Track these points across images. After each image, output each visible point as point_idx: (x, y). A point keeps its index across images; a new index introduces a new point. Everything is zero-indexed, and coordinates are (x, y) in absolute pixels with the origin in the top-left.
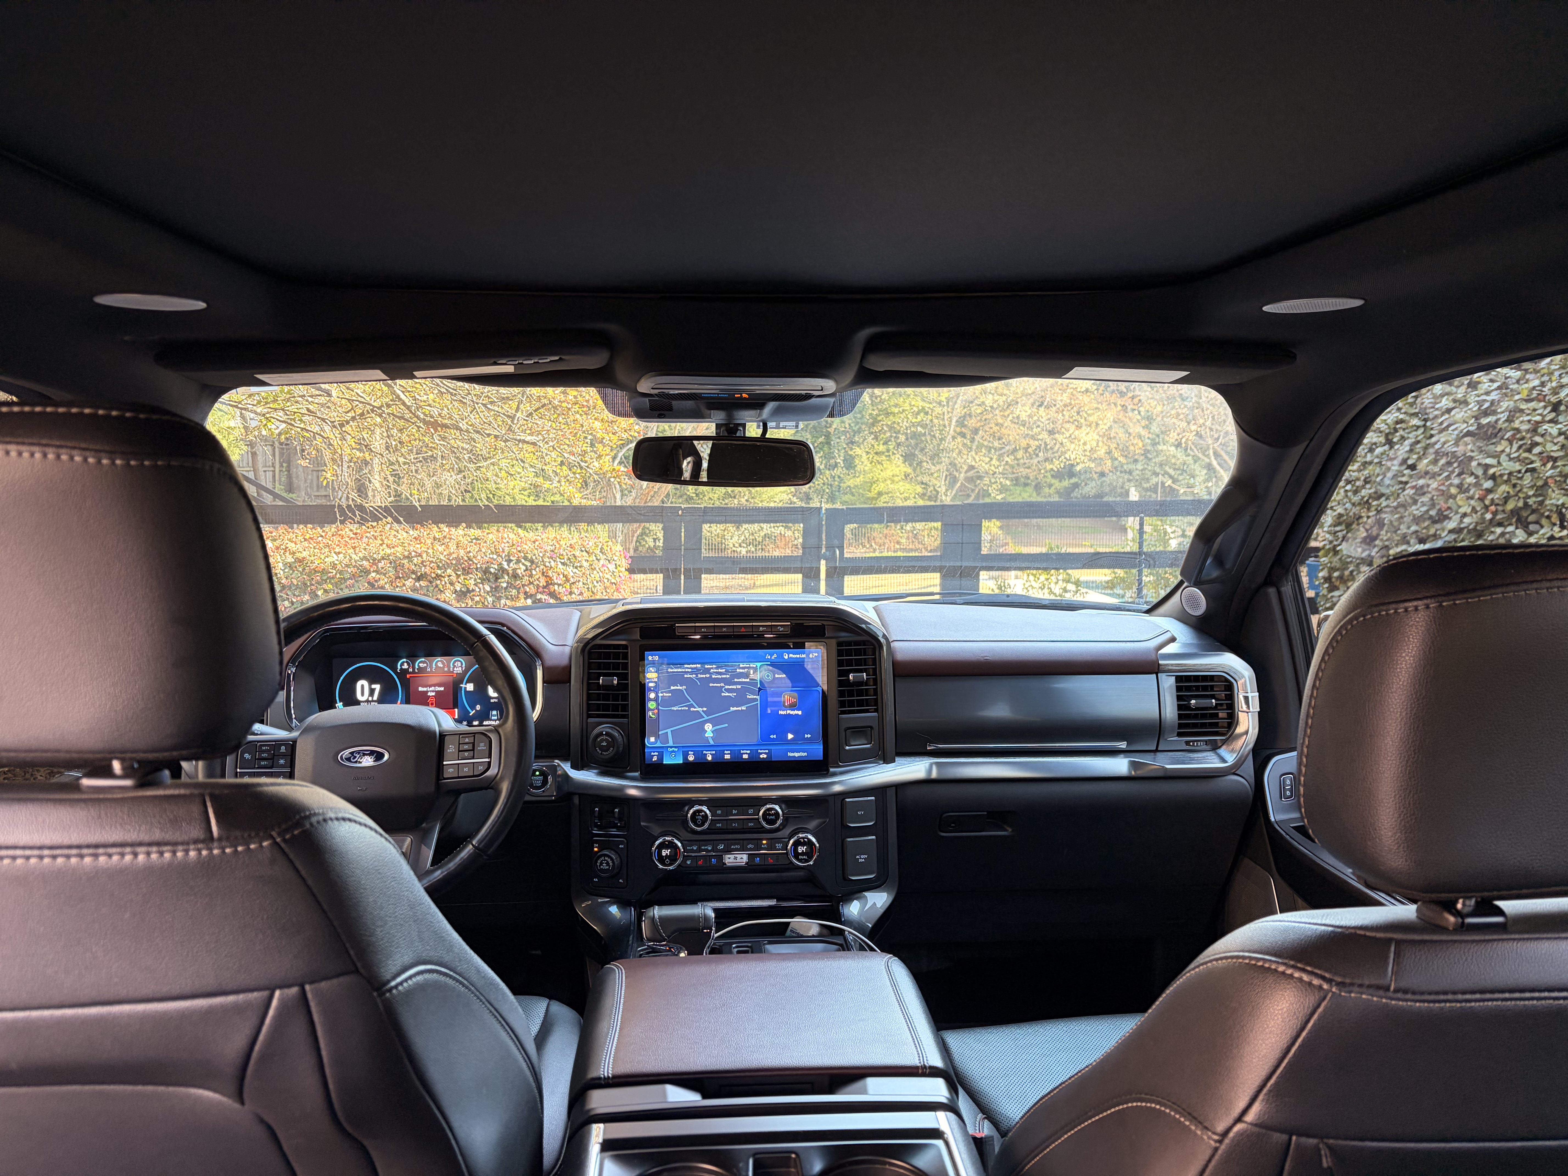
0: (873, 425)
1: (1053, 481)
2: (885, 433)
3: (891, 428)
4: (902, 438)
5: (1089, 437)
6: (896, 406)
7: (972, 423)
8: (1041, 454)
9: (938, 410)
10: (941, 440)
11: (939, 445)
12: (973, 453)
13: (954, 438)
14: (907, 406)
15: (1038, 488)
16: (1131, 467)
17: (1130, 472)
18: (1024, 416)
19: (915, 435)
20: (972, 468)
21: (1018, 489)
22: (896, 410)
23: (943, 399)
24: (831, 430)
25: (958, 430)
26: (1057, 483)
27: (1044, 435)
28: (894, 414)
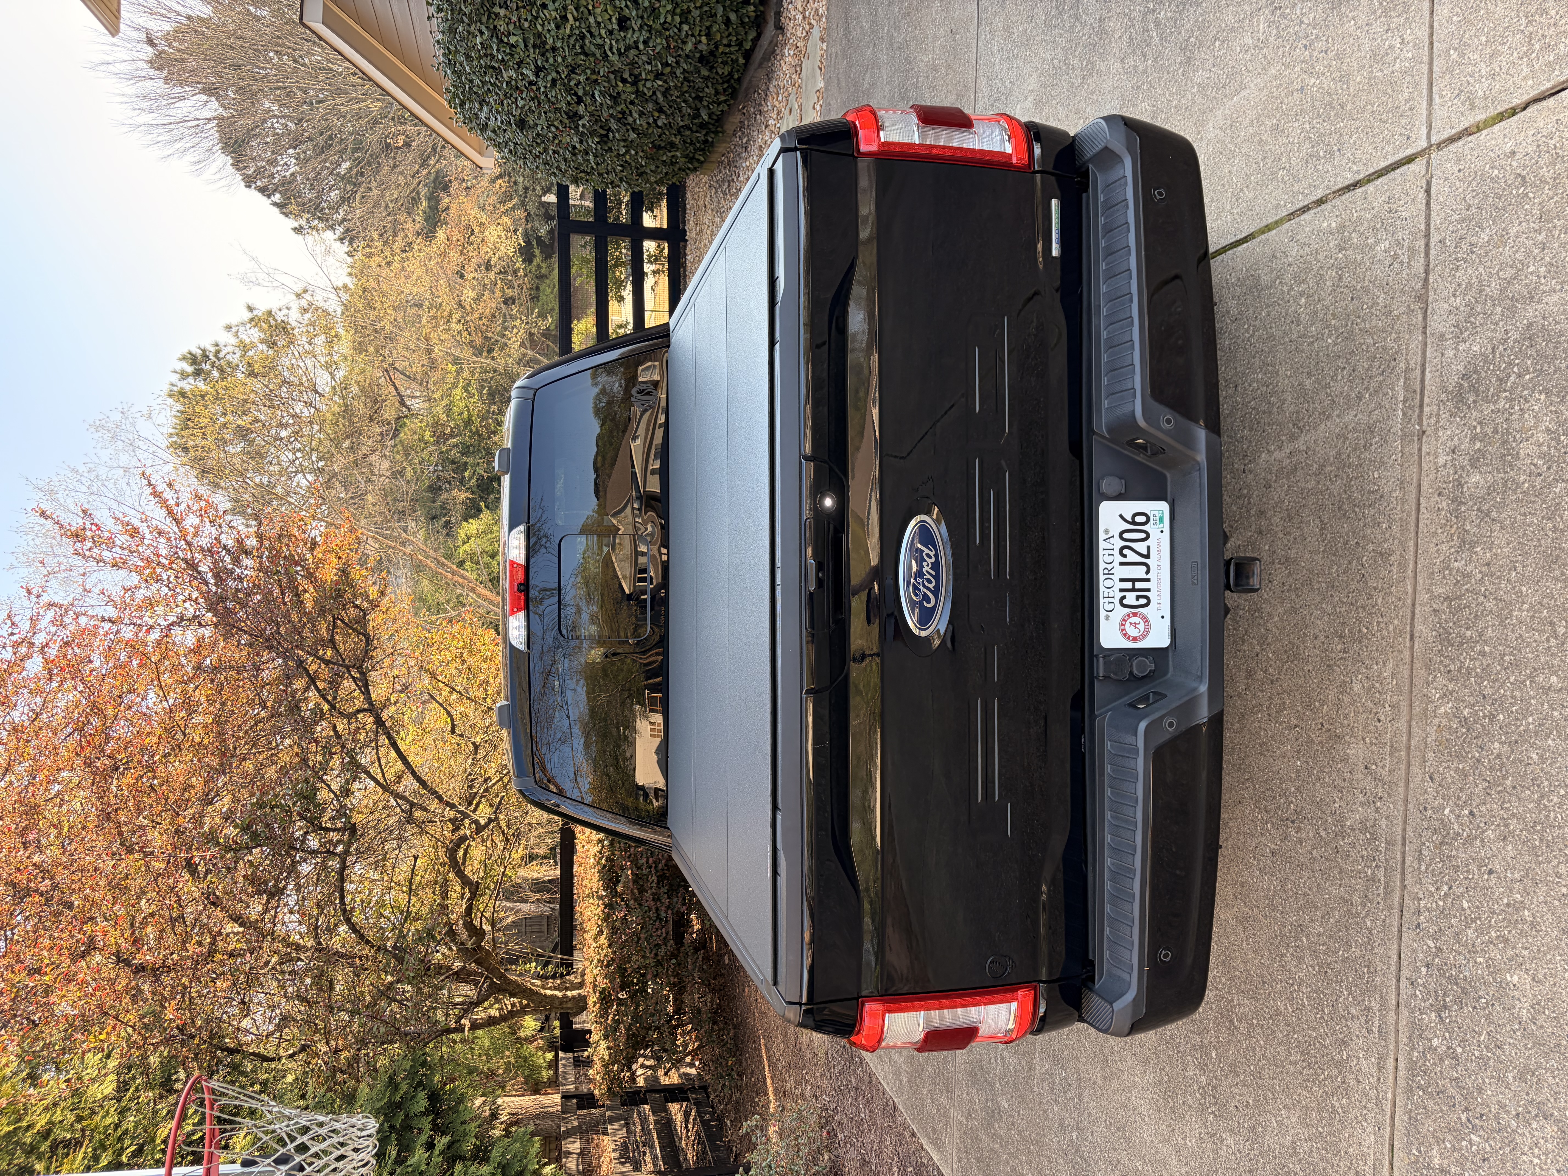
0: (480, 436)
1: (535, 263)
2: (489, 425)
3: (484, 418)
4: (494, 408)
5: (493, 234)
6: (461, 414)
7: (478, 341)
8: (510, 278)
9: (466, 374)
10: (495, 371)
11: (500, 374)
12: (509, 342)
13: (493, 358)
14: (462, 404)
15: (541, 277)
16: (521, 188)
17: (526, 189)
18: (472, 294)
19: (491, 395)
20: (522, 344)
21: (543, 297)
22: (466, 414)
23: (454, 369)
24: (486, 475)
25: (485, 354)
26: (537, 260)
27: (492, 275)
28: (470, 416)
